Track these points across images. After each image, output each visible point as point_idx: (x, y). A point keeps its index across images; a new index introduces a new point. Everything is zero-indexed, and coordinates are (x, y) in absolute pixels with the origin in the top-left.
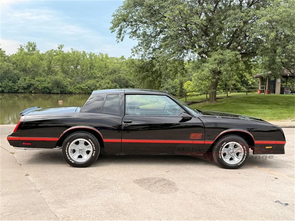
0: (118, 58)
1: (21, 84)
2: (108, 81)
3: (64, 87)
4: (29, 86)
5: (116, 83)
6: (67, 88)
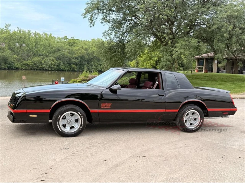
2: (52, 58)
3: (11, 63)
5: (59, 60)
6: (14, 64)
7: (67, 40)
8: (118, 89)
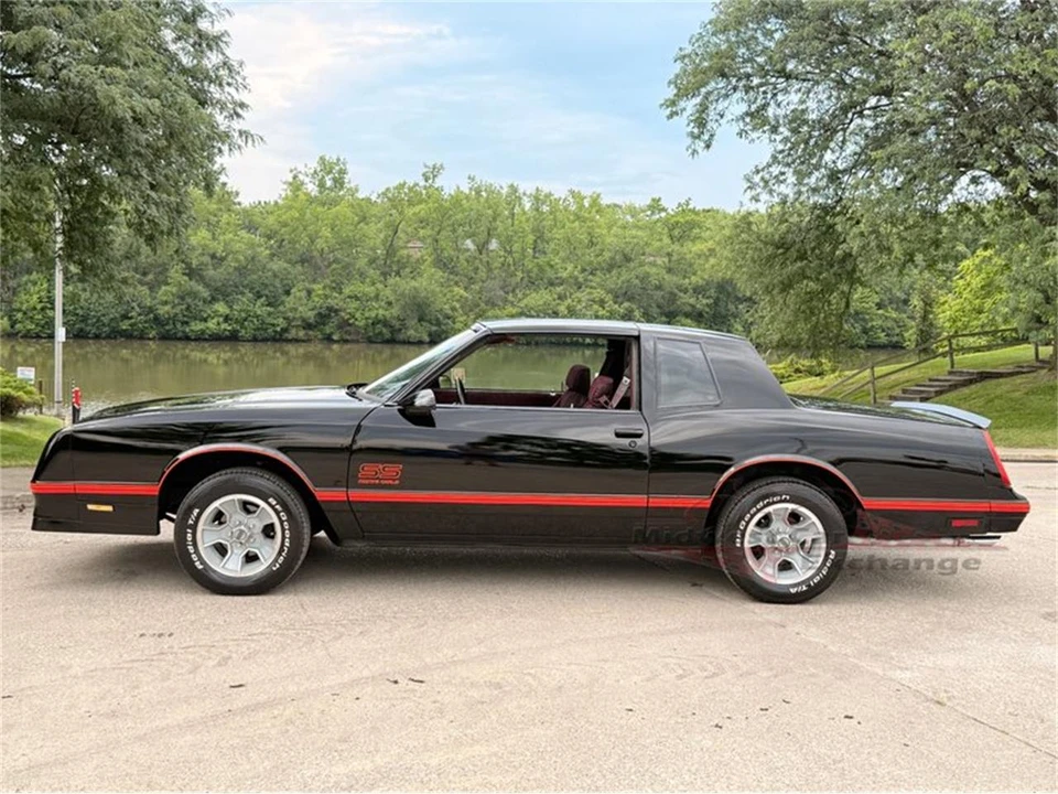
0: (637, 206)
1: (296, 309)
2: (599, 293)
3: (441, 318)
4: (324, 316)
5: (629, 300)
6: (454, 323)
7: (663, 214)
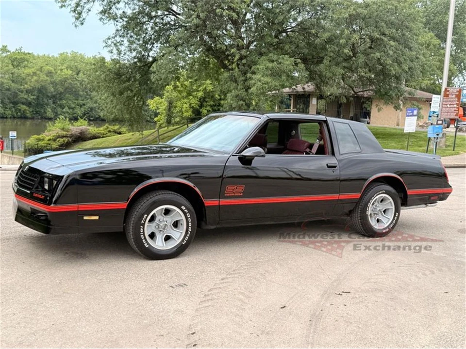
7: (8, 53)
8: (257, 156)
